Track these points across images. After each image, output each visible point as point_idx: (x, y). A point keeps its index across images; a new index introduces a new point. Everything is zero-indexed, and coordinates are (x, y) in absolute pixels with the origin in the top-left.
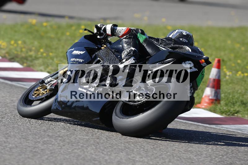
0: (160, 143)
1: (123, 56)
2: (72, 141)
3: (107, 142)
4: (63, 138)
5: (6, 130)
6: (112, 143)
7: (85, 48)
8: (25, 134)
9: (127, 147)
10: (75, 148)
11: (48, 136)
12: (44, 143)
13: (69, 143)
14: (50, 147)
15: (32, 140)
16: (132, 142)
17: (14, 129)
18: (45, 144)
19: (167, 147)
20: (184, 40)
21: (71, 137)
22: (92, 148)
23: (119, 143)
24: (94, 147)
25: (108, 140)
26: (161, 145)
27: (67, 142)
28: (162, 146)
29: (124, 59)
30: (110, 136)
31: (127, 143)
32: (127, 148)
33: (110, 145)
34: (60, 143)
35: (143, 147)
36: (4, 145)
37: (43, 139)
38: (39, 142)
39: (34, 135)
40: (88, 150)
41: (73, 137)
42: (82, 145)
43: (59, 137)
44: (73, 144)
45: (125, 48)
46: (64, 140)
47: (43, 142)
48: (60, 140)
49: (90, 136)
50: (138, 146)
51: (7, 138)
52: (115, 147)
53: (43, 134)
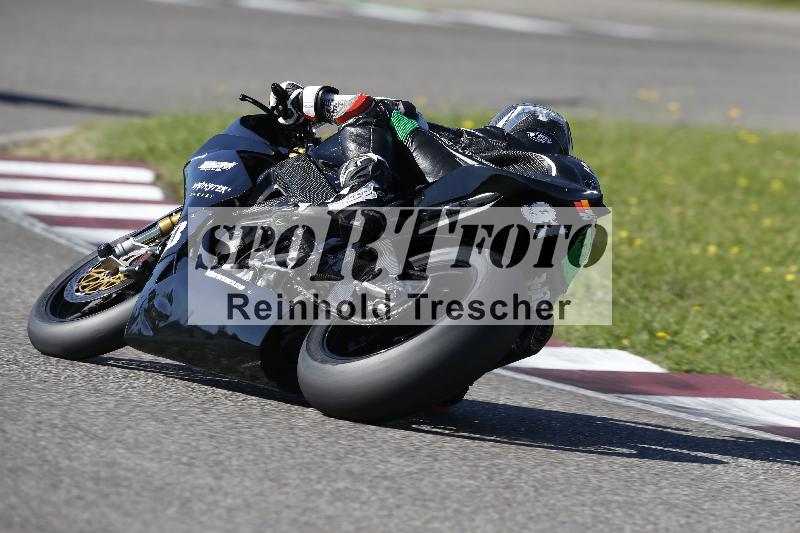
0: (709, 509)
1: (342, 179)
2: (425, 494)
3: (539, 501)
4: (395, 482)
5: (216, 451)
6: (554, 505)
7: (239, 152)
8: (275, 465)
9: (602, 519)
10: (433, 517)
11: (350, 473)
12: (337, 496)
13: (415, 499)
14: (355, 509)
15: (297, 486)
16: (617, 501)
17: (240, 447)
18: (339, 499)
19: (733, 523)
20: (542, 138)
21: (421, 480)
22: (487, 517)
23: (574, 505)
24: (496, 516)
25: (541, 495)
26: (713, 515)
27: (411, 496)
28: (716, 520)
29: (345, 187)
30: (548, 482)
31: (602, 504)
32: (600, 522)
33: (547, 511)
34: (387, 498)
35: (652, 519)
36: (210, 498)
37: (333, 484)
38: (320, 493)
39: (305, 470)
40: (475, 524)
41: (428, 479)
42: (455, 506)
43: (385, 478)
44: (427, 503)
45: (351, 154)
46: (399, 491)
47: (332, 493)
48: (388, 489)
49: (484, 477)
50: (637, 516)
51: (217, 478)
52: (563, 517)
53: (333, 469)
